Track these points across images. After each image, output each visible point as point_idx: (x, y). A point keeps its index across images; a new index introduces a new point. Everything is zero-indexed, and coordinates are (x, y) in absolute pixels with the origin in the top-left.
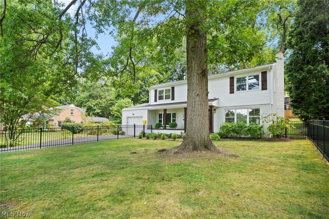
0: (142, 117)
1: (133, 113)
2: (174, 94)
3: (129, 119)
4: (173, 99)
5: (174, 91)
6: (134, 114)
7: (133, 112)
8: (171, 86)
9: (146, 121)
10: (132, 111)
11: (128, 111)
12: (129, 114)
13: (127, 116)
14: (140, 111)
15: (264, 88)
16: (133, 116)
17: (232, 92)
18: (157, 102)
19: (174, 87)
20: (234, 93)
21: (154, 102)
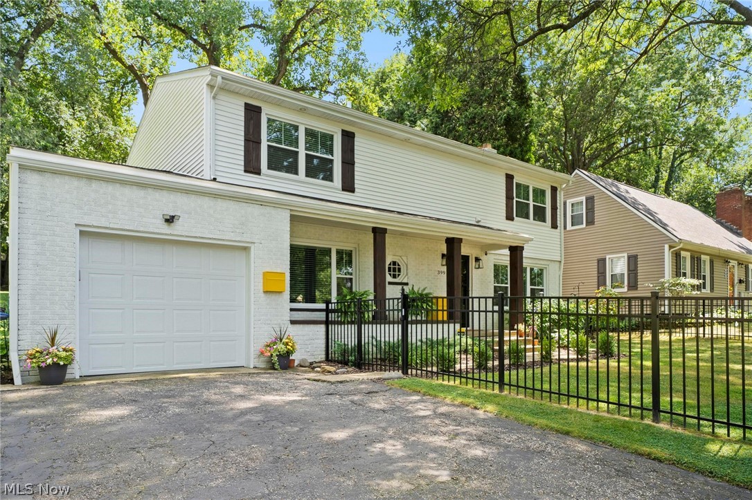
2: (353, 165)
3: (91, 245)
4: (348, 185)
5: (352, 151)
6: (173, 220)
11: (104, 185)
12: (110, 207)
13: (86, 220)
14: (232, 205)
15: (554, 225)
16: (163, 228)
17: (509, 216)
18: (260, 174)
19: (354, 133)
20: (512, 219)
21: (245, 171)
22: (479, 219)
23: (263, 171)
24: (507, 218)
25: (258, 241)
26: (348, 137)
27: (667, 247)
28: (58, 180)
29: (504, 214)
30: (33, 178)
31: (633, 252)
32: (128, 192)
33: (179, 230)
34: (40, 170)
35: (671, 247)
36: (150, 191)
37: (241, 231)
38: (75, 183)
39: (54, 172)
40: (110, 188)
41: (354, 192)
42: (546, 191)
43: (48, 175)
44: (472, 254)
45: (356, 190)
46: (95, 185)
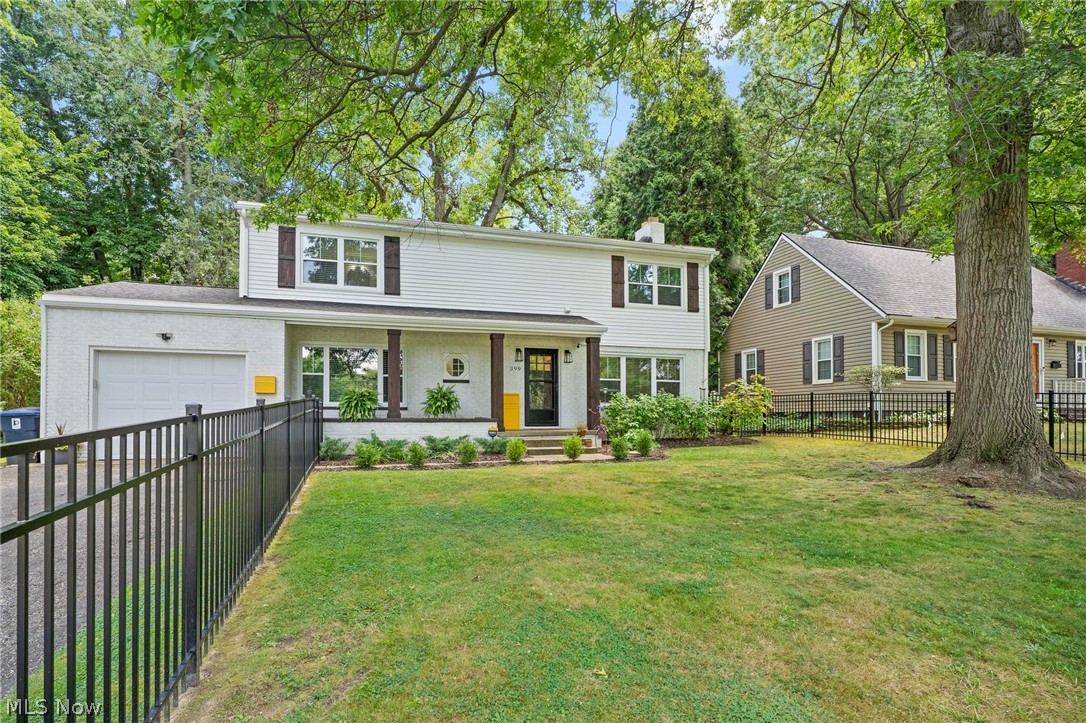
0: (244, 356)
1: (165, 330)
2: (398, 268)
3: (103, 360)
4: (393, 288)
5: (397, 255)
6: (166, 337)
7: (165, 324)
8: (382, 229)
9: (275, 380)
10: (156, 318)
11: (111, 313)
12: (116, 330)
13: (97, 342)
14: (226, 321)
15: (693, 308)
16: (161, 344)
17: (618, 303)
18: (294, 287)
19: (399, 238)
20: (622, 306)
21: (279, 286)
22: (568, 309)
23: (297, 284)
24: (614, 306)
25: (252, 350)
26: (392, 243)
27: (874, 326)
28: (76, 313)
29: (610, 301)
30: (57, 315)
31: (838, 334)
32: (131, 317)
33: (174, 345)
34: (63, 307)
35: (880, 325)
36: (150, 315)
37: (234, 342)
38: (89, 314)
39: (74, 308)
40: (116, 316)
41: (399, 294)
42: (679, 270)
43: (69, 311)
44: (561, 347)
45: (401, 292)
46: (105, 315)
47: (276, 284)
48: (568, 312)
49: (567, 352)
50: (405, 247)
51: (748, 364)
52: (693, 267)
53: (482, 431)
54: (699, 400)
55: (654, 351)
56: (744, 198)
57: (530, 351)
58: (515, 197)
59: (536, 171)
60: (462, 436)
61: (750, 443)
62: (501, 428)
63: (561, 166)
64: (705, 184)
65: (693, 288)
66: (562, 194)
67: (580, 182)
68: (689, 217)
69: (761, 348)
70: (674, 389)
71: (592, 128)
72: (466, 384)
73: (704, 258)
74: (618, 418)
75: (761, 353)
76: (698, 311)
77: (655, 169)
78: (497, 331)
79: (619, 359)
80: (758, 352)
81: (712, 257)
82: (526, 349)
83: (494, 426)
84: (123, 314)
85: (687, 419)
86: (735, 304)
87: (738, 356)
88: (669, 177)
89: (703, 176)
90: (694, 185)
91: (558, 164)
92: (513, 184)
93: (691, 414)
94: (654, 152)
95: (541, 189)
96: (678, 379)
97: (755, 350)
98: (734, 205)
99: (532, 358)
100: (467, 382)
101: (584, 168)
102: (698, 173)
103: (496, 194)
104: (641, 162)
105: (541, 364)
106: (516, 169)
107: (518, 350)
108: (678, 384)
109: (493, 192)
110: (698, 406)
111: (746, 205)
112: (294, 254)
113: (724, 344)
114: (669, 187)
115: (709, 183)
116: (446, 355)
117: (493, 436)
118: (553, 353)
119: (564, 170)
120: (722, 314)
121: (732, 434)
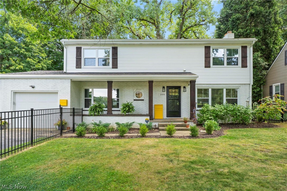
0: (57, 93)
1: (33, 85)
2: (117, 58)
4: (115, 65)
5: (117, 54)
6: (33, 87)
7: (33, 83)
8: (111, 44)
9: (67, 101)
10: (30, 80)
11: (17, 80)
12: (19, 85)
13: (14, 90)
14: (51, 80)
15: (244, 65)
16: (31, 89)
17: (207, 65)
18: (81, 68)
19: (117, 47)
20: (209, 67)
21: (76, 68)
22: (185, 70)
23: (82, 67)
24: (206, 67)
25: (60, 90)
26: (115, 49)
28: (8, 80)
29: (204, 65)
30: (3, 81)
32: (23, 81)
33: (36, 89)
37: (54, 88)
38: (11, 80)
39: (7, 79)
40: (19, 81)
41: (117, 68)
42: (237, 50)
43: (6, 79)
44: (182, 85)
45: (118, 67)
46: (16, 80)
47: (75, 67)
48: (185, 71)
49: (184, 87)
50: (120, 50)
51: (276, 90)
52: (244, 48)
53: (142, 120)
54: (245, 107)
55: (224, 86)
56: (275, 19)
57: (169, 88)
58: (185, 36)
59: (192, 26)
60: (132, 122)
61: (273, 127)
62: (151, 118)
63: (201, 23)
64: (255, 15)
65: (244, 57)
66: (203, 34)
67: (208, 28)
68: (247, 30)
69: (282, 83)
70: (234, 102)
71: (212, 7)
72: (142, 101)
73: (250, 43)
74: (205, 115)
75: (282, 85)
76: (246, 67)
77: (232, 13)
78: (151, 79)
79: (208, 89)
80: (281, 85)
81: (254, 42)
82: (167, 87)
83: (148, 118)
84: (21, 80)
85: (239, 115)
86: (269, 65)
87: (271, 87)
88: (238, 15)
89: (253, 12)
90: (249, 16)
91: (200, 23)
92: (183, 32)
93: (241, 113)
94: (232, 6)
95: (195, 33)
96: (237, 97)
97: (279, 84)
98: (270, 23)
99: (170, 90)
100: (143, 100)
101: (210, 23)
102: (251, 11)
103: (178, 36)
104: (226, 11)
105: (174, 93)
106: (185, 26)
107: (164, 87)
108: (237, 99)
109: (177, 35)
110: (244, 109)
111: (276, 22)
112: (81, 56)
113: (264, 82)
114: (238, 19)
115: (257, 15)
116: (135, 90)
117: (147, 122)
118: (179, 88)
119: (202, 25)
120: (263, 69)
121: (264, 121)
